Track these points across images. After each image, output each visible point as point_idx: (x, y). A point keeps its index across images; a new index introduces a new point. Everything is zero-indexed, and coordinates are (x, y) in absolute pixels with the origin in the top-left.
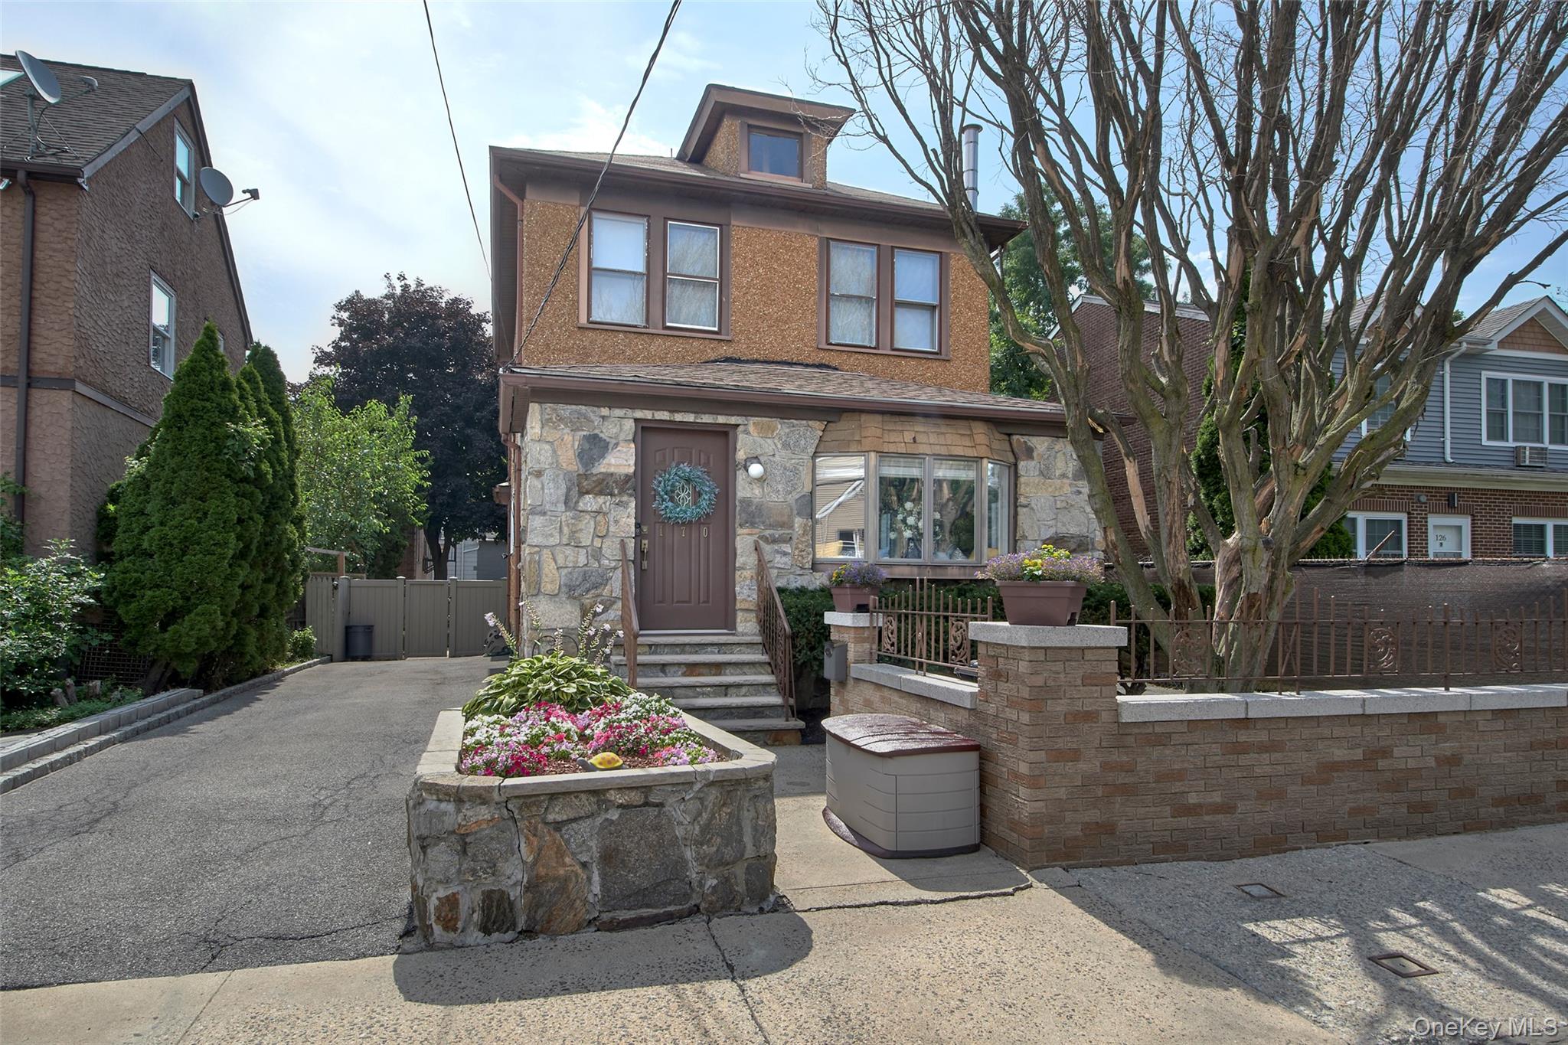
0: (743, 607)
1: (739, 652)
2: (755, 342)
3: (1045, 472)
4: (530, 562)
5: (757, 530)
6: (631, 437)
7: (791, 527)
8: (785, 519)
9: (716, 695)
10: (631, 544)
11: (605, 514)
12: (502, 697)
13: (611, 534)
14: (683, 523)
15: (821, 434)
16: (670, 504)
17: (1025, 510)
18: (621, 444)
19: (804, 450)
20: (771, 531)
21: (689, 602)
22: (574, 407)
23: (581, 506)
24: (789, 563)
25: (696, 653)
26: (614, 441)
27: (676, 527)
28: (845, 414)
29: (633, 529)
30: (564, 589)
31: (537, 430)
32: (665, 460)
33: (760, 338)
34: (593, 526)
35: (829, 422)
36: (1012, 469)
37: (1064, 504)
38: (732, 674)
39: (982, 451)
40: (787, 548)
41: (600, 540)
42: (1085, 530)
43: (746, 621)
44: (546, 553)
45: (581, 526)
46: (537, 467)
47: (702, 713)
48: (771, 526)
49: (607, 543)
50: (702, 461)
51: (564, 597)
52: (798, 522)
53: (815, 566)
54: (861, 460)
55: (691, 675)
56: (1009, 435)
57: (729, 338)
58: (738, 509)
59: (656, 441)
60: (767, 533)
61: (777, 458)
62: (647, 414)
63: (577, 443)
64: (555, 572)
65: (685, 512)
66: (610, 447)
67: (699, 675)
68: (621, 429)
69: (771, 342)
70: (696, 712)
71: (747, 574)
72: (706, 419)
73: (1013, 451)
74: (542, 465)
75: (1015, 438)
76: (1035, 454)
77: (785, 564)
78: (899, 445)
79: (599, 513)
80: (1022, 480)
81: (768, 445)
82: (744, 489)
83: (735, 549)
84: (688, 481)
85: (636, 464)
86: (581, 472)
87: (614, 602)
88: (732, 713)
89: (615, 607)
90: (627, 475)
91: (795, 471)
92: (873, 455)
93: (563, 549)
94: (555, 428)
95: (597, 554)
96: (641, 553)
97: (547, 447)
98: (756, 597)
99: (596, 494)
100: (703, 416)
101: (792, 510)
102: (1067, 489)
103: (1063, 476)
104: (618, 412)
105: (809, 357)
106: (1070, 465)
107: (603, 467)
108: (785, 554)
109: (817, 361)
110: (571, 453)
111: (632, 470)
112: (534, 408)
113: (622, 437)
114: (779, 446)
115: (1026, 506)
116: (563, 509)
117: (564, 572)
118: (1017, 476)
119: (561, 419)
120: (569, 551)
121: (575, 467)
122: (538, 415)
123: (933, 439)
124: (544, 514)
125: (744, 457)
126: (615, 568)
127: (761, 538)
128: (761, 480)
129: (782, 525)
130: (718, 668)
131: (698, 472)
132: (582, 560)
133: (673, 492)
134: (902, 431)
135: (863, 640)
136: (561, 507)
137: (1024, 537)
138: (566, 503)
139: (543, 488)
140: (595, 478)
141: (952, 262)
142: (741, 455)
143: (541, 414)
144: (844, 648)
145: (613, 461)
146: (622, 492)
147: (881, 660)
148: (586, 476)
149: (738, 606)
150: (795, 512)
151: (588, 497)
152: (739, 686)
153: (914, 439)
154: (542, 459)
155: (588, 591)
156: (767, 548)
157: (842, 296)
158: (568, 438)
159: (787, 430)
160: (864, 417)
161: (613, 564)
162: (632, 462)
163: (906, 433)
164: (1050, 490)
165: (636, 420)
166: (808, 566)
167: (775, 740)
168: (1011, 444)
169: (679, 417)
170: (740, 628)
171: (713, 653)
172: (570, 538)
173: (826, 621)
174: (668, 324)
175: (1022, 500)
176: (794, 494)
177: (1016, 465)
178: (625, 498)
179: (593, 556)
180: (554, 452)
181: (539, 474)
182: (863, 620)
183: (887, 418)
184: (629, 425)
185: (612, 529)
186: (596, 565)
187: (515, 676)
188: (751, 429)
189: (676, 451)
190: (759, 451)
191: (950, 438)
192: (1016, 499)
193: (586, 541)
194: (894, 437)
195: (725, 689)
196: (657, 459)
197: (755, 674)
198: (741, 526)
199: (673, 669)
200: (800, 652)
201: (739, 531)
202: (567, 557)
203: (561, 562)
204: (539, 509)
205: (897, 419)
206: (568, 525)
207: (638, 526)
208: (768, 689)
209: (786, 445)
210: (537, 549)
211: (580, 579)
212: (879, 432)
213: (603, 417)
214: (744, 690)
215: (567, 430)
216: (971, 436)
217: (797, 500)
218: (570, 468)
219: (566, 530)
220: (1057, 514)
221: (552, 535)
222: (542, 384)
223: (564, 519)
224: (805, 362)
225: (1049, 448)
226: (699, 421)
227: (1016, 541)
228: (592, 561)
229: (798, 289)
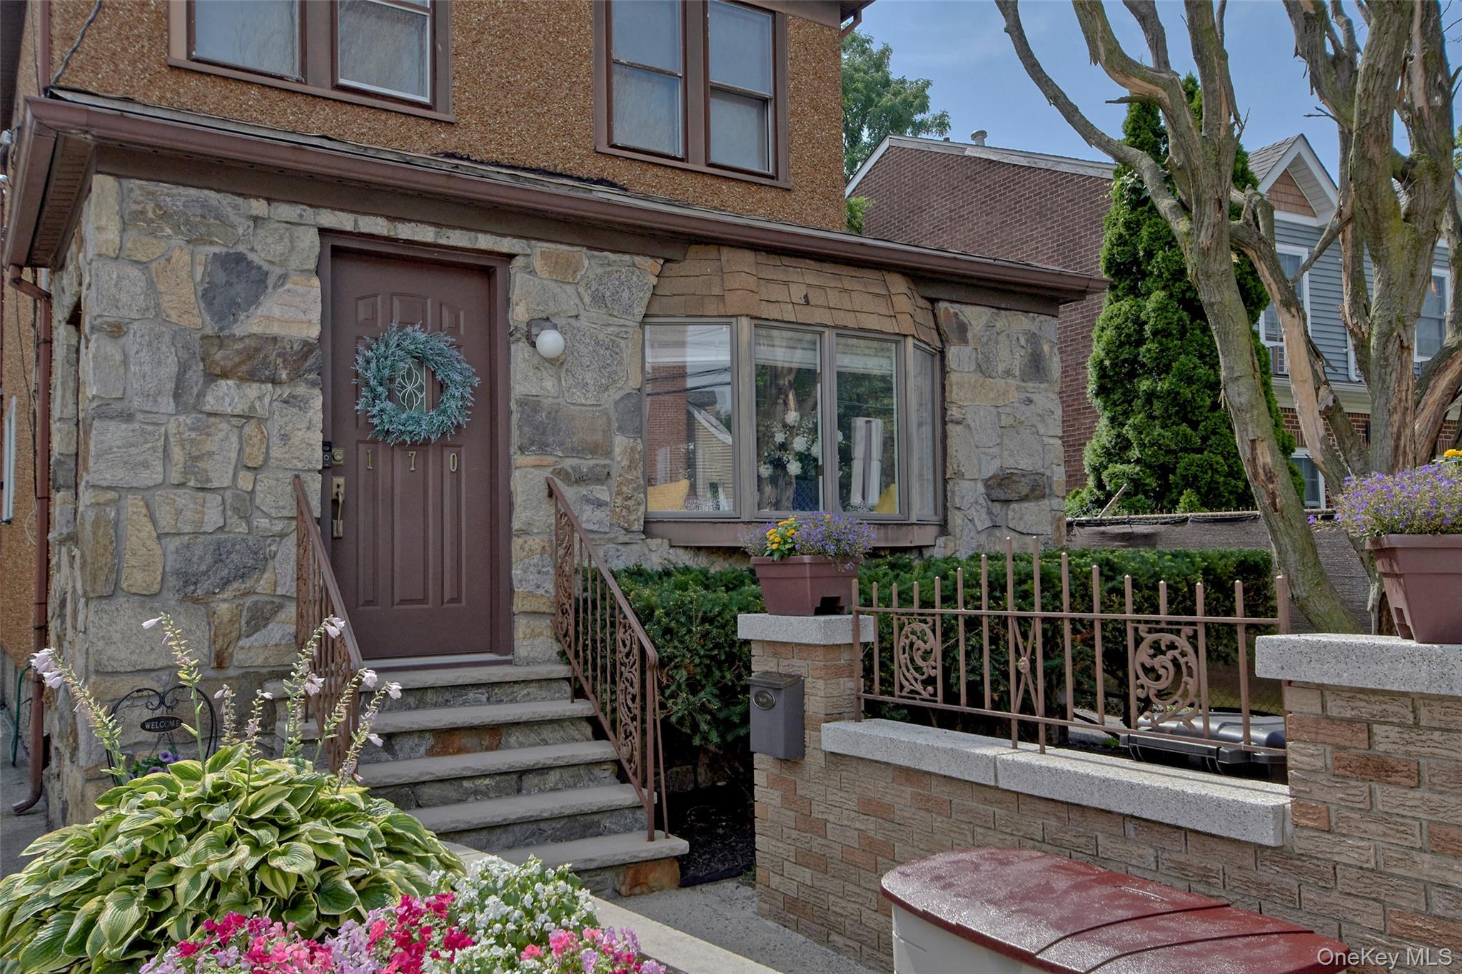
0: (528, 608)
1: (529, 698)
2: (493, 131)
3: (984, 367)
4: (96, 524)
5: (550, 459)
6: (312, 265)
7: (609, 453)
8: (599, 437)
9: (501, 793)
10: (314, 485)
11: (261, 421)
12: (92, 905)
13: (273, 463)
14: (414, 444)
15: (654, 281)
16: (389, 405)
17: (959, 428)
18: (294, 277)
19: (628, 310)
20: (575, 462)
21: (424, 601)
22: (193, 192)
23: (210, 402)
24: (607, 521)
25: (446, 703)
26: (278, 271)
27: (398, 453)
28: (693, 249)
29: (319, 453)
30: (172, 582)
31: (112, 235)
32: (374, 318)
33: (503, 125)
34: (235, 446)
35: (667, 261)
36: (938, 357)
37: (1011, 421)
38: (521, 745)
39: (906, 326)
40: (602, 493)
41: (250, 476)
42: (1040, 463)
43: (534, 635)
44: (133, 504)
45: (210, 445)
46: (112, 316)
47: (484, 836)
48: (576, 451)
49: (266, 481)
50: (446, 324)
51: (171, 598)
52: (620, 443)
53: (649, 527)
54: (723, 333)
55: (444, 752)
56: (933, 301)
57: (450, 118)
58: (515, 418)
59: (359, 277)
60: (568, 463)
61: (583, 323)
62: (343, 221)
63: (200, 270)
64: (152, 544)
65: (418, 423)
66: (271, 281)
67: (460, 751)
68: (292, 248)
69: (519, 134)
70: (473, 837)
71: (536, 542)
72: (457, 238)
73: (938, 329)
74: (124, 312)
75: (942, 305)
76: (970, 335)
77: (600, 523)
78: (783, 306)
79: (249, 418)
80: (953, 378)
81: (568, 299)
82: (526, 378)
83: (510, 495)
84: (421, 360)
85: (322, 322)
86: (209, 331)
87: (281, 607)
88: (542, 831)
89: (282, 616)
90: (305, 343)
91: (612, 347)
92: (744, 322)
93: (171, 493)
94: (152, 234)
95: (244, 506)
96: (334, 506)
97: (134, 272)
98: (550, 586)
99: (242, 379)
100: (450, 233)
101: (609, 420)
102: (1014, 396)
103: (1008, 373)
104: (287, 211)
105: (582, 165)
106: (1017, 356)
107: (252, 324)
108: (600, 504)
109: (595, 173)
110: (188, 292)
111: (314, 332)
112: (103, 186)
113: (294, 263)
114: (587, 300)
115: (958, 423)
116: (171, 407)
117: (173, 544)
118: (944, 371)
119: (165, 215)
120: (183, 498)
121: (199, 320)
122: (112, 202)
123: (834, 299)
124: (129, 417)
125: (526, 318)
126: (282, 535)
127: (558, 473)
128: (555, 363)
129: (594, 450)
130: (493, 734)
131: (441, 342)
132: (213, 518)
133: (392, 380)
134: (786, 283)
135: (838, 673)
136: (167, 405)
137: (960, 475)
138: (176, 396)
139: (125, 362)
140: (239, 346)
141: (791, 30)
142: (519, 314)
143: (121, 201)
144: (796, 686)
145: (276, 312)
146: (296, 376)
147: (873, 710)
148: (220, 340)
149: (519, 605)
150: (615, 425)
151: (226, 385)
152: (542, 770)
153: (806, 297)
154: (124, 298)
155: (226, 583)
156: (569, 493)
157: (631, 66)
158: (181, 257)
159: (600, 271)
160: (726, 254)
161: (278, 527)
162: (316, 315)
163: (793, 287)
164: (991, 395)
165: (323, 232)
166: (638, 526)
167: (636, 883)
168: (935, 316)
169: (406, 231)
170: (523, 647)
171: (478, 703)
172: (186, 471)
173: (742, 634)
174: (342, 81)
175: (954, 412)
176: (612, 391)
177: (942, 353)
178: (301, 390)
179: (236, 510)
180: (151, 284)
181: (116, 330)
182: (836, 629)
183: (762, 258)
184: (309, 241)
185: (276, 452)
186: (243, 528)
187: (131, 834)
188: (538, 263)
189: (396, 303)
190: (552, 308)
191: (860, 300)
192: (944, 410)
193: (220, 475)
194: (776, 292)
195: (517, 779)
196: (361, 317)
197: (564, 741)
198: (522, 449)
199: (408, 743)
200: (674, 696)
201: (518, 459)
202: (179, 512)
203: (166, 522)
204: (118, 406)
205: (776, 260)
206: (182, 443)
207: (327, 446)
208: (597, 772)
209: (598, 299)
210: (111, 495)
211: (209, 559)
212: (752, 282)
213: (256, 219)
214: (553, 777)
215: (178, 241)
216: (888, 297)
217: (617, 403)
218: (187, 321)
219: (177, 454)
220: (1001, 437)
221: (145, 465)
222: (124, 132)
223: (172, 428)
224: (576, 174)
225: (989, 327)
226: (443, 241)
227: (945, 481)
228: (233, 519)
229: (562, 44)
